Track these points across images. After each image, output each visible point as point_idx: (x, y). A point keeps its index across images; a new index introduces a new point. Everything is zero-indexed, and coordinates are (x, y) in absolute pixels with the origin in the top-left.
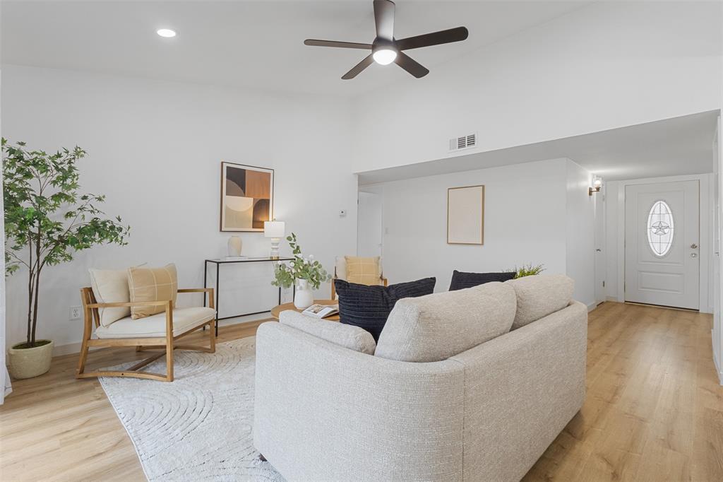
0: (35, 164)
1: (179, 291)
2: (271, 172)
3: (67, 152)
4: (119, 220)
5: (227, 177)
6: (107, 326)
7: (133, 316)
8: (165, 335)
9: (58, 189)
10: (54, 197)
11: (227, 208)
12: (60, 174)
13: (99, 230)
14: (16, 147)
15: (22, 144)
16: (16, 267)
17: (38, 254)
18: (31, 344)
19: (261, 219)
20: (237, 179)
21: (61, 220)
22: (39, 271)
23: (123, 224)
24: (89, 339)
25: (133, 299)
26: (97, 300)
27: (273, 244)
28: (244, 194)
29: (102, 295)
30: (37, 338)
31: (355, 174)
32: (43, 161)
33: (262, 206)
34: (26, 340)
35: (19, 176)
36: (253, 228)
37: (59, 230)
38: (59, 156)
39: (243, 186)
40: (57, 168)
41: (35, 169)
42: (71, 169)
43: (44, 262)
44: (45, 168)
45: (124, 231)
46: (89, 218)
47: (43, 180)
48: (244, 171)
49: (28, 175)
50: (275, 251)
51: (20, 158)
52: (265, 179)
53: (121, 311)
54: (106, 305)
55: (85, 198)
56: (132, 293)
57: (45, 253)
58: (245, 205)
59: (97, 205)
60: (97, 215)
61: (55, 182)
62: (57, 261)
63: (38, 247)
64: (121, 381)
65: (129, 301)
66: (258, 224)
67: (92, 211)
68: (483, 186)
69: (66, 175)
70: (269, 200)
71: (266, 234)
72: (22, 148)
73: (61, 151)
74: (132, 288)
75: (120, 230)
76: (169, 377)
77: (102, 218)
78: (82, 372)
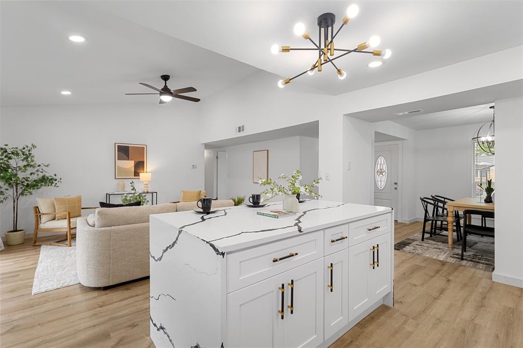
0: (13, 153)
1: (82, 208)
2: (145, 146)
3: (27, 147)
4: (55, 175)
5: (118, 151)
6: (44, 223)
7: (56, 219)
8: (67, 227)
9: (25, 163)
10: (25, 166)
11: (118, 166)
12: (25, 156)
13: (45, 181)
14: (4, 147)
15: (7, 145)
16: (7, 198)
17: (17, 192)
18: (15, 230)
19: (139, 171)
20: (124, 151)
21: (29, 176)
22: (17, 199)
23: (57, 177)
24: (38, 228)
25: (57, 211)
26: (41, 212)
27: (145, 185)
28: (128, 159)
29: (43, 209)
30: (18, 229)
31: (202, 144)
32: (17, 151)
33: (139, 166)
34: (13, 229)
35: (6, 159)
36: (135, 176)
37: (27, 181)
38: (24, 149)
39: (127, 155)
40: (23, 154)
41: (12, 155)
42: (30, 154)
43: (20, 195)
44: (18, 154)
45: (58, 180)
46: (41, 175)
47: (17, 160)
48: (128, 147)
49: (10, 158)
50: (146, 188)
51: (6, 151)
52: (141, 151)
53: (51, 217)
54: (43, 214)
55: (39, 166)
56: (56, 209)
57: (20, 191)
58: (130, 164)
59: (45, 168)
60: (44, 173)
61: (23, 160)
62: (26, 195)
63: (17, 189)
64: (50, 247)
65: (55, 212)
66: (136, 174)
67: (42, 172)
68: (268, 151)
70: (144, 162)
71: (141, 180)
72: (7, 147)
73: (25, 146)
74: (56, 207)
75: (56, 180)
76: (69, 245)
77: (47, 175)
78: (35, 243)
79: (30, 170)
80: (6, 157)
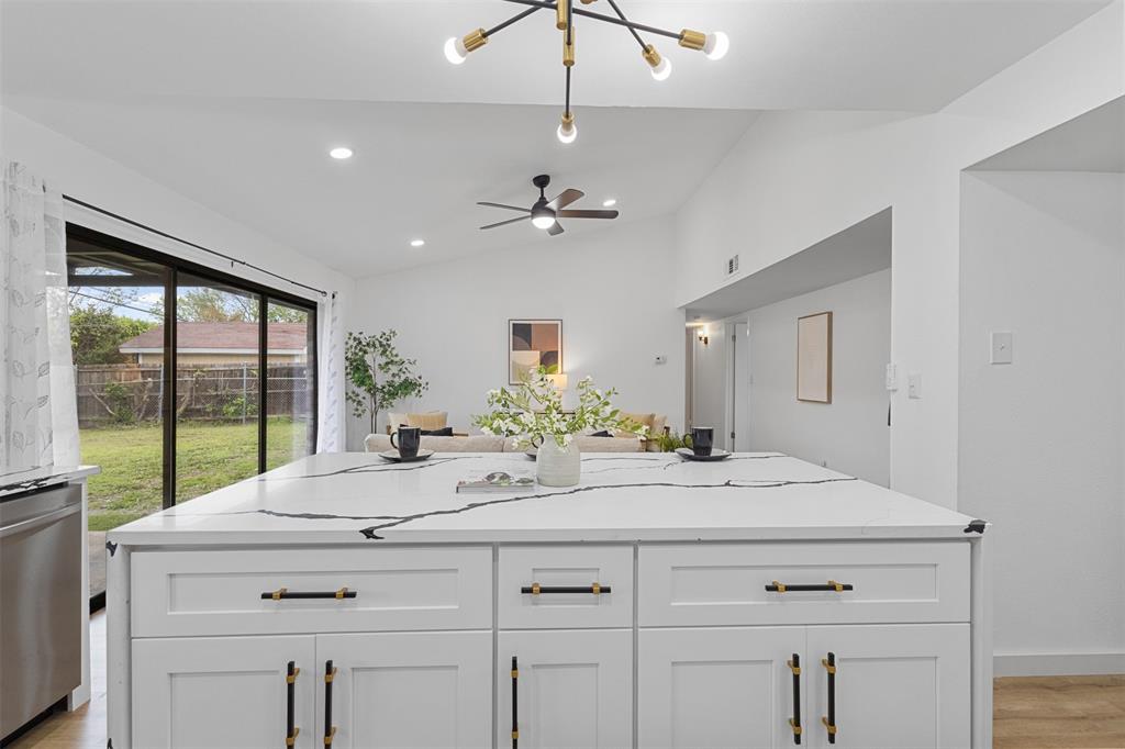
0: (368, 345)
2: (559, 322)
3: (385, 334)
4: (420, 378)
5: (513, 334)
9: (383, 360)
10: (387, 364)
11: (514, 363)
12: (383, 349)
13: (409, 386)
14: (358, 336)
15: (361, 333)
16: (366, 410)
17: (375, 403)
20: (522, 334)
21: (391, 378)
22: (376, 414)
23: (422, 381)
28: (530, 348)
31: (680, 308)
32: (373, 342)
33: (549, 360)
35: (361, 353)
38: (381, 337)
39: (529, 341)
40: (381, 346)
41: (368, 348)
42: (389, 345)
43: (378, 408)
44: (374, 346)
46: (404, 377)
47: (374, 355)
48: (530, 325)
49: (365, 352)
51: (360, 343)
52: (552, 331)
55: (403, 363)
57: (379, 402)
58: (531, 357)
59: (407, 367)
60: (408, 375)
61: (381, 355)
62: (387, 407)
67: (405, 372)
68: (830, 315)
69: (385, 349)
70: (557, 352)
72: (361, 336)
73: (382, 334)
75: (420, 385)
77: (411, 377)
79: (394, 369)
80: (360, 350)
